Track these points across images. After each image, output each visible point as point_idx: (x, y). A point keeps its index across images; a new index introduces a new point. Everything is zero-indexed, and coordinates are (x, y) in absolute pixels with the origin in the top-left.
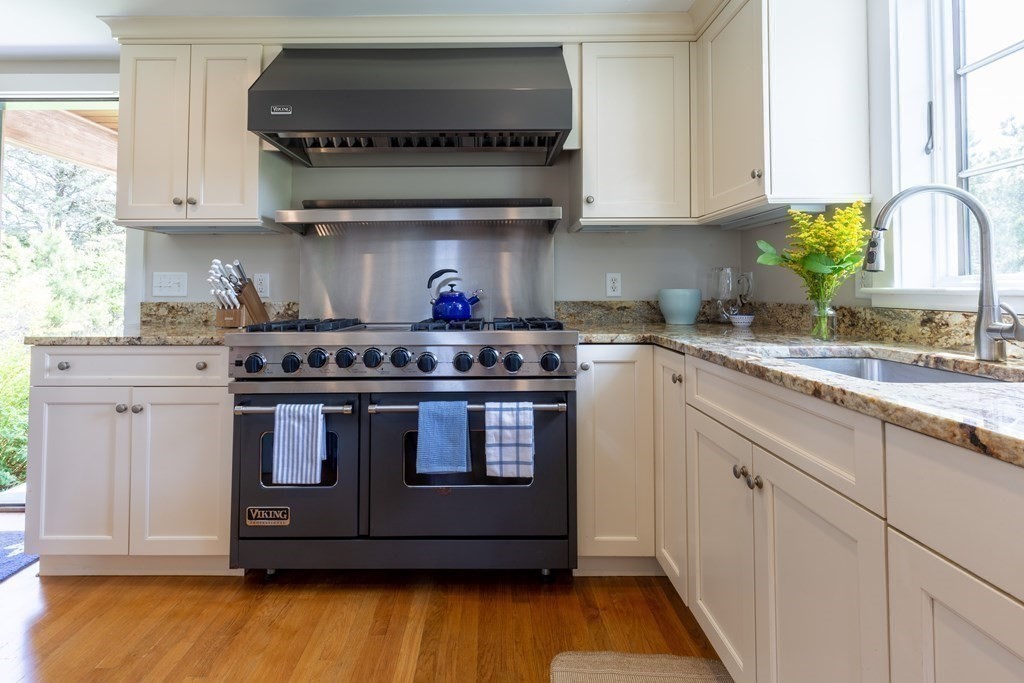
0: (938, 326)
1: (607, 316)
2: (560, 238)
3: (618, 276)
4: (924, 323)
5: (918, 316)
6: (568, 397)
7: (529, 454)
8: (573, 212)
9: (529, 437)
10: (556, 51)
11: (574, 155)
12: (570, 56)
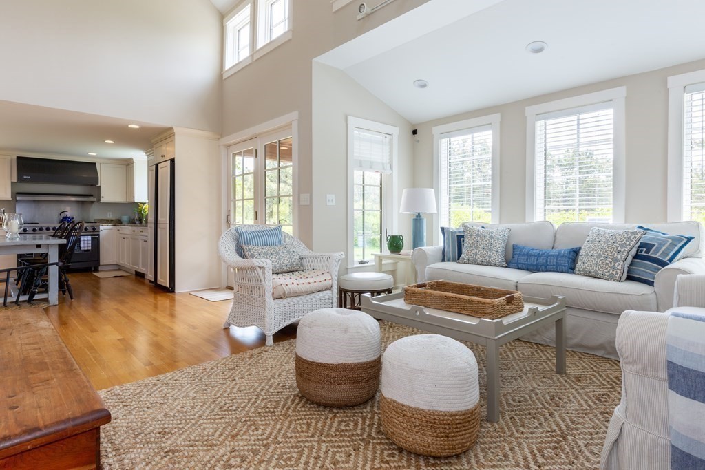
1: (107, 221)
2: (96, 204)
6: (98, 235)
7: (90, 245)
8: (99, 200)
9: (90, 242)
10: (95, 164)
11: (100, 187)
12: (98, 166)
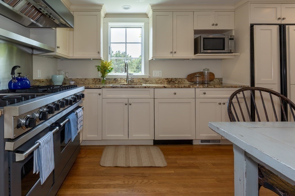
0: (116, 80)
3: (40, 71)
4: (114, 80)
5: (113, 79)
